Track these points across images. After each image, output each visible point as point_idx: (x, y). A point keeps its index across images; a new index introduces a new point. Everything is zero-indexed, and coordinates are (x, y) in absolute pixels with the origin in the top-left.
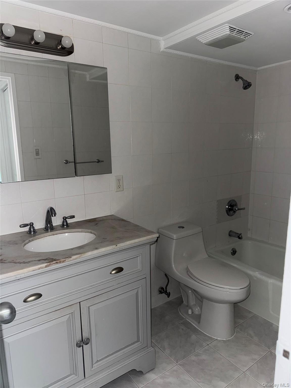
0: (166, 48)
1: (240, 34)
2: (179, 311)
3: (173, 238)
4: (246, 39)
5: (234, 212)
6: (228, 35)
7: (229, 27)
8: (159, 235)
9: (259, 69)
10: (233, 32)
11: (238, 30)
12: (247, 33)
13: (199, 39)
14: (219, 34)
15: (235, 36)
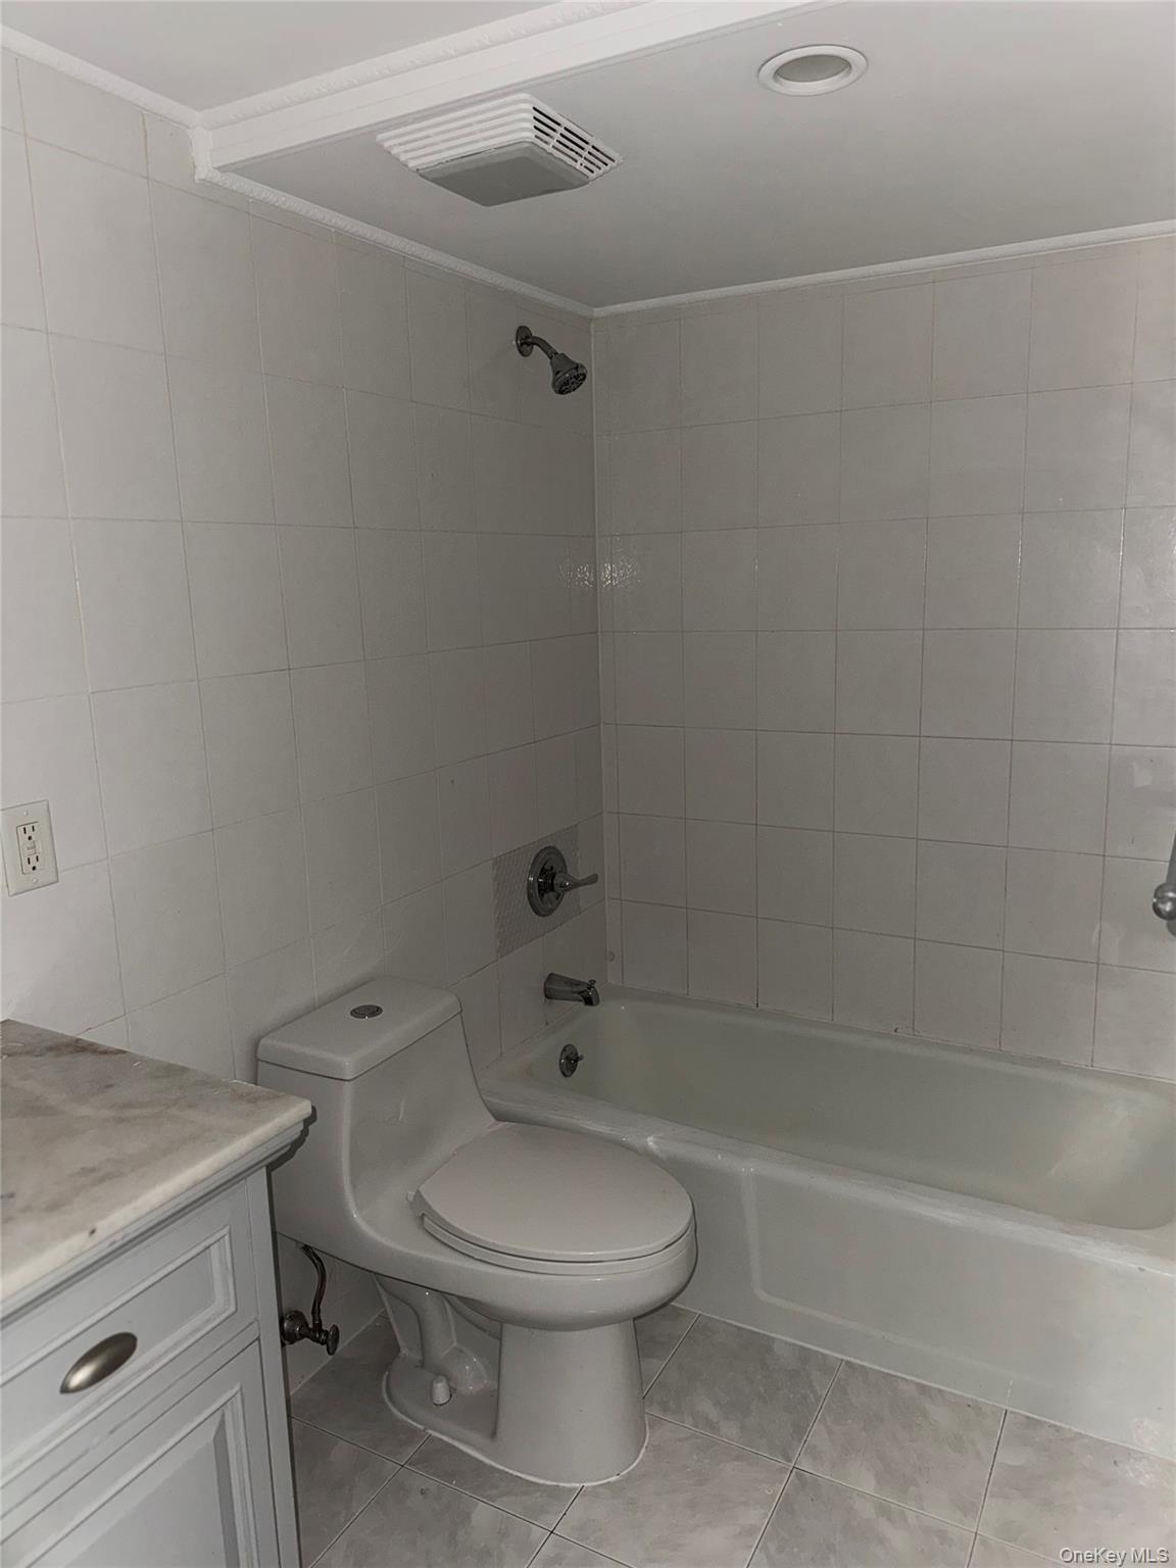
0: (222, 169)
1: (572, 150)
2: (387, 1401)
3: (341, 1077)
4: (594, 175)
5: (559, 897)
6: (526, 145)
7: (535, 109)
8: (314, 1108)
9: (598, 312)
10: (547, 135)
11: (566, 129)
12: (598, 150)
13: (391, 147)
14: (486, 134)
15: (555, 158)
